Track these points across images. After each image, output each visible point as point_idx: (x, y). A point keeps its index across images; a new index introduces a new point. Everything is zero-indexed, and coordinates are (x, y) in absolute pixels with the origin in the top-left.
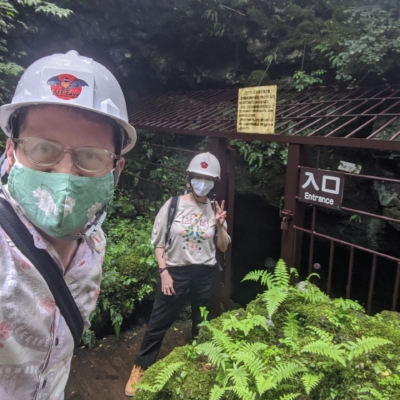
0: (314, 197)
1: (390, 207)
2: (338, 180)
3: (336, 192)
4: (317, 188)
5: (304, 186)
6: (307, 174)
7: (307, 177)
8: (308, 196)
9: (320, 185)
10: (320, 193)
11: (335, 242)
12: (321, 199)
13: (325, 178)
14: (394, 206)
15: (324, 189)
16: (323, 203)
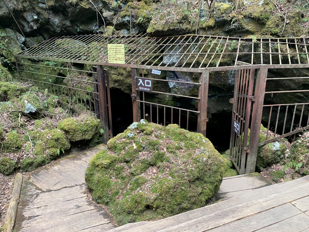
0: (143, 88)
1: (173, 88)
2: (150, 81)
3: (150, 86)
4: (143, 85)
5: (139, 84)
6: (139, 80)
7: (140, 81)
8: (140, 88)
9: (144, 84)
10: (145, 87)
11: (152, 104)
12: (145, 89)
13: (146, 81)
14: (175, 88)
15: (146, 85)
16: (146, 90)
